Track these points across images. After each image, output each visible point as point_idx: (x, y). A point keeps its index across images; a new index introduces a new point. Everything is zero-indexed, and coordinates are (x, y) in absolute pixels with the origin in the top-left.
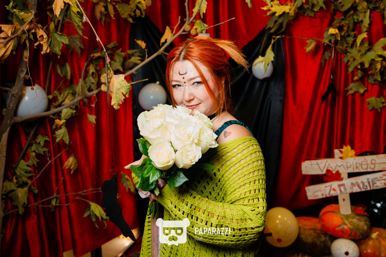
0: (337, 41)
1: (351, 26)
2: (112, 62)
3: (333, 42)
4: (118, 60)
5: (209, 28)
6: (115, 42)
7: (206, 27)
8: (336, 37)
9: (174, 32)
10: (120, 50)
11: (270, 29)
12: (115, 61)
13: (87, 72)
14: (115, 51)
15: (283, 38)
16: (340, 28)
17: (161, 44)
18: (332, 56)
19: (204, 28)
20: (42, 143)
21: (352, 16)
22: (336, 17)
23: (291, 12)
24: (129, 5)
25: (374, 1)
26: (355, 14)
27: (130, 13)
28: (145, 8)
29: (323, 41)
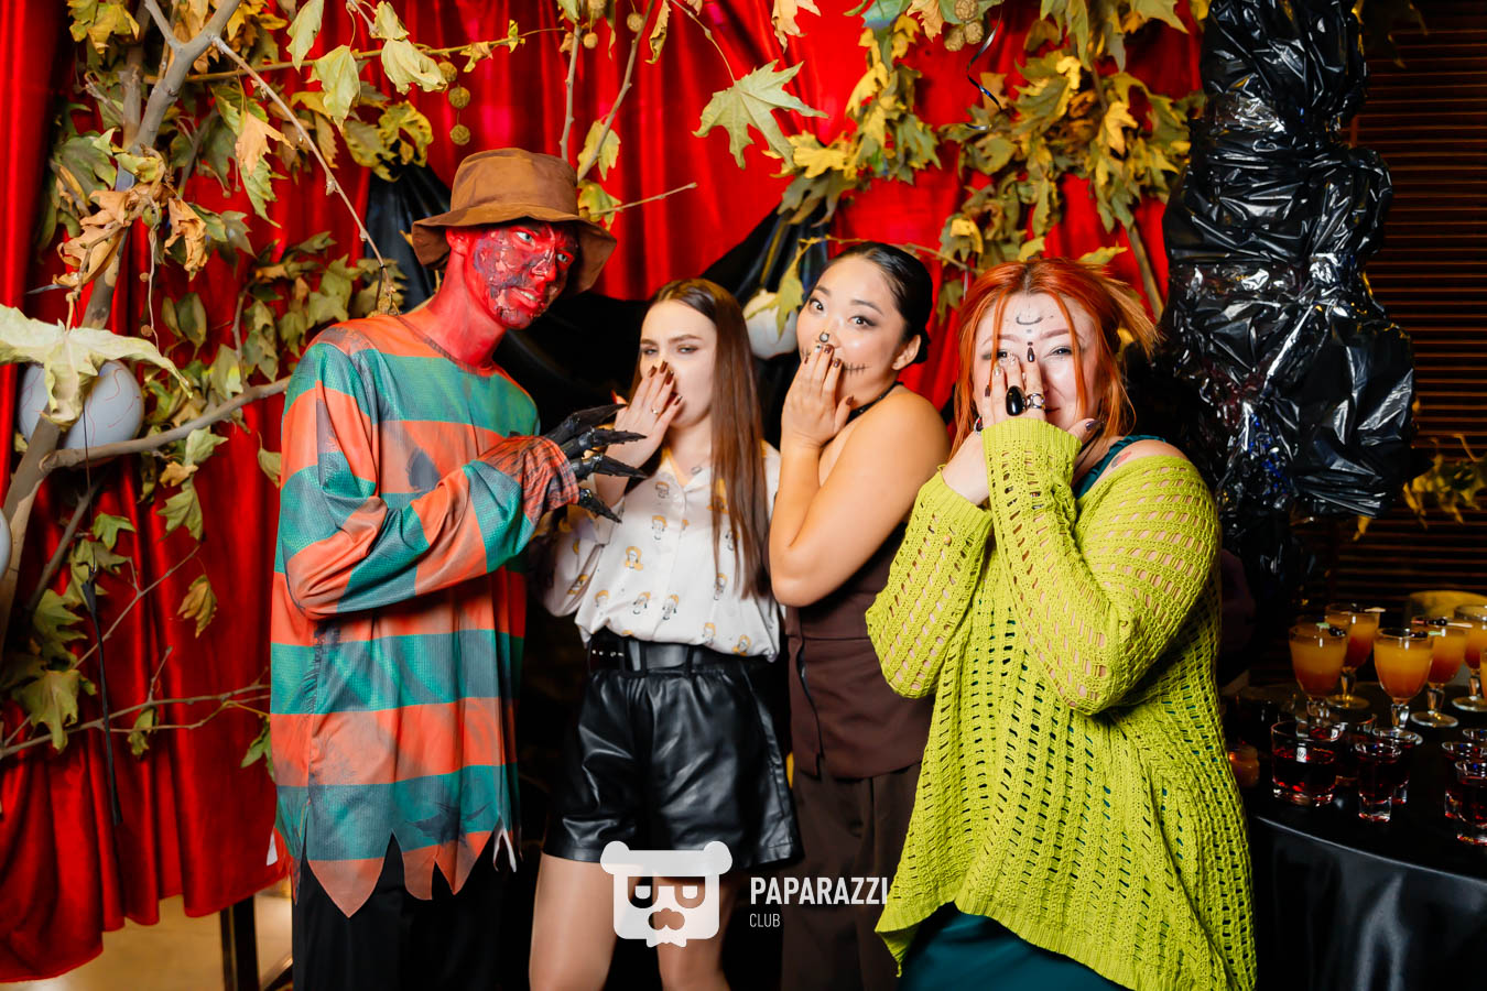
0: (973, 256)
1: (1013, 216)
2: (315, 296)
3: (964, 258)
4: (332, 290)
5: (625, 209)
6: (327, 233)
7: (614, 205)
8: (971, 245)
10: (346, 258)
11: (791, 213)
12: (324, 293)
13: (246, 322)
14: (327, 263)
15: (829, 242)
16: (983, 221)
19: (607, 209)
20: (110, 540)
21: (1013, 186)
22: (971, 189)
23: (847, 168)
24: (379, 127)
25: (1070, 150)
26: (1023, 183)
27: (382, 151)
28: (429, 139)
29: (939, 254)
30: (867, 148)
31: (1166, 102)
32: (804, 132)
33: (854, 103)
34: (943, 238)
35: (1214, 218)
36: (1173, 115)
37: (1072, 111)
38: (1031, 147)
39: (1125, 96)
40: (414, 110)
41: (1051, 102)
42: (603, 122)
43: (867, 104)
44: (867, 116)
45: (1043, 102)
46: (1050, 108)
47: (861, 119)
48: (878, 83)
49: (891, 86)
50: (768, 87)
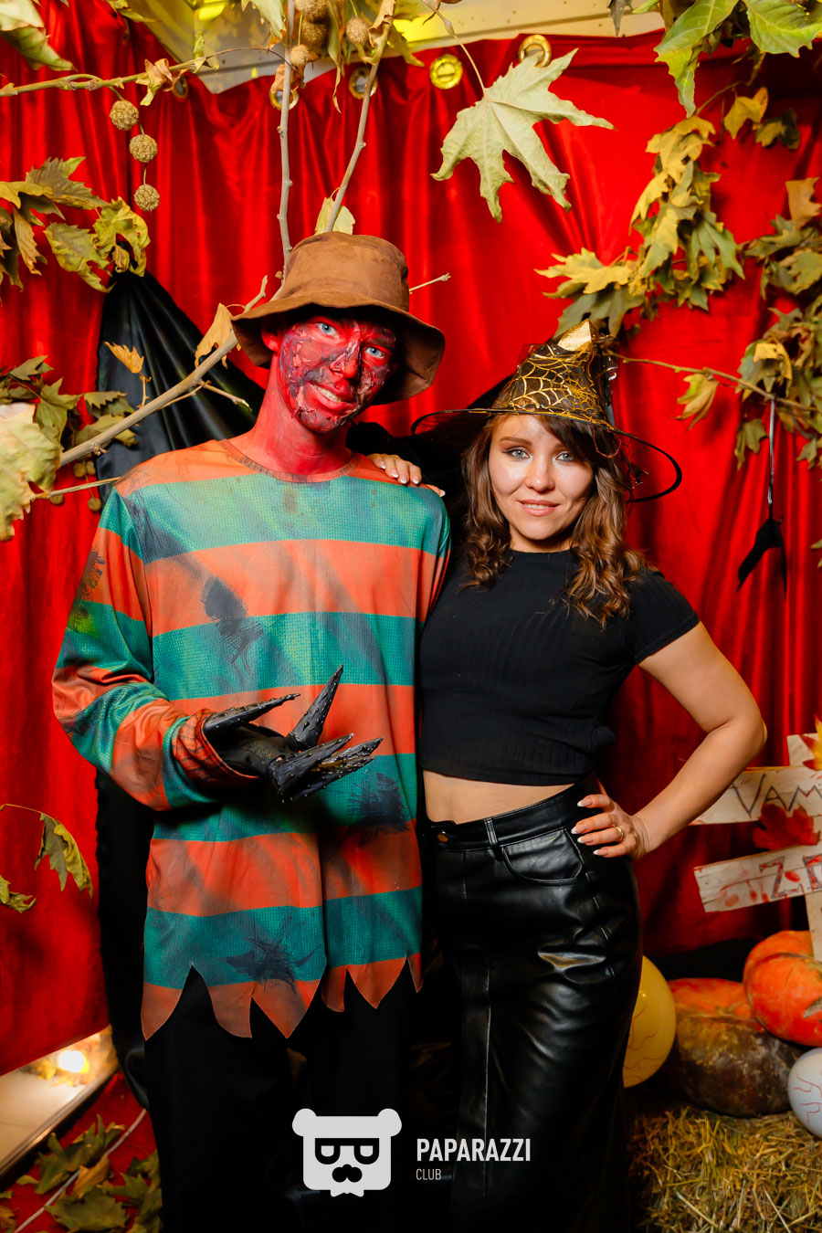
0: (781, 383)
3: (769, 387)
6: (42, 359)
8: (778, 369)
10: (58, 385)
14: (38, 390)
16: (792, 345)
18: (767, 436)
22: (776, 311)
23: (631, 285)
24: (93, 231)
27: (94, 258)
28: (145, 241)
29: (741, 381)
30: (657, 257)
32: (584, 251)
33: (641, 208)
34: (742, 369)
40: (128, 208)
42: (334, 198)
43: (654, 210)
44: (656, 225)
47: (648, 231)
48: (672, 183)
49: (684, 183)
50: (530, 89)
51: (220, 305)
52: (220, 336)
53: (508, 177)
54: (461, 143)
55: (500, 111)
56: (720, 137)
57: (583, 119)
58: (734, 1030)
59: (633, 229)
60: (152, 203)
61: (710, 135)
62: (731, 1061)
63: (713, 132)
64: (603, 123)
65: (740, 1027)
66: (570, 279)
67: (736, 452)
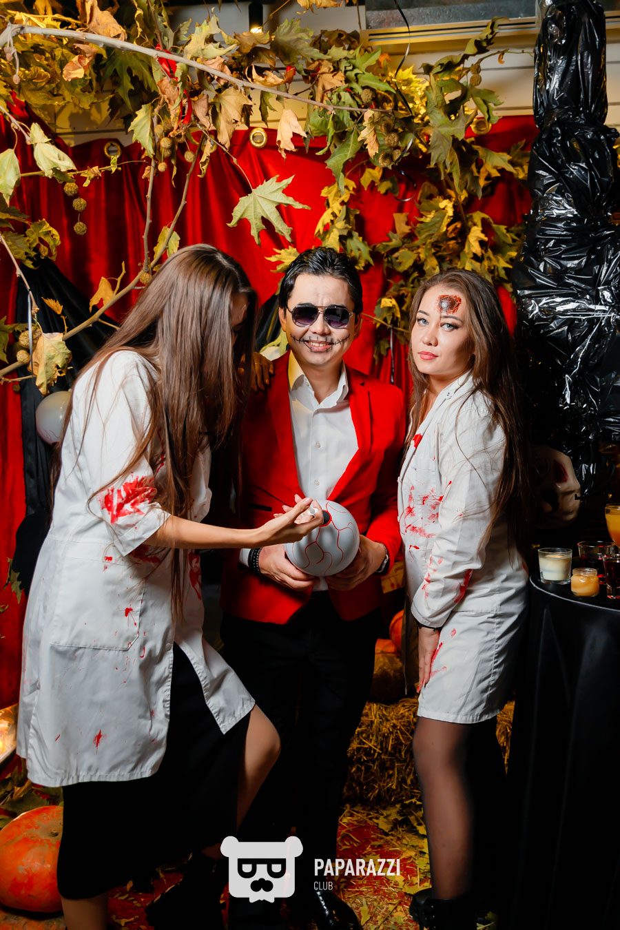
0: (395, 319)
8: (393, 312)
9: (118, 287)
10: (4, 319)
16: (400, 300)
17: (91, 309)
18: (390, 348)
21: (416, 280)
22: (391, 281)
24: (26, 236)
25: (448, 259)
26: (422, 278)
27: (28, 251)
28: (58, 242)
29: (375, 318)
31: (503, 228)
32: (290, 247)
33: (320, 228)
34: (376, 312)
35: (542, 269)
36: (508, 235)
37: (448, 234)
38: (426, 256)
39: (479, 223)
41: (437, 225)
42: (169, 227)
43: (327, 229)
44: (328, 236)
45: (432, 226)
46: (436, 229)
47: (323, 239)
48: (334, 214)
49: (342, 215)
50: (274, 192)
51: (102, 278)
52: (105, 295)
53: (264, 227)
54: (242, 212)
55: (260, 200)
56: (359, 188)
57: (298, 206)
58: (386, 656)
59: (316, 238)
60: (83, 231)
61: (354, 188)
62: (385, 670)
63: (355, 187)
64: (306, 207)
65: (389, 655)
66: (283, 262)
67: (374, 356)
